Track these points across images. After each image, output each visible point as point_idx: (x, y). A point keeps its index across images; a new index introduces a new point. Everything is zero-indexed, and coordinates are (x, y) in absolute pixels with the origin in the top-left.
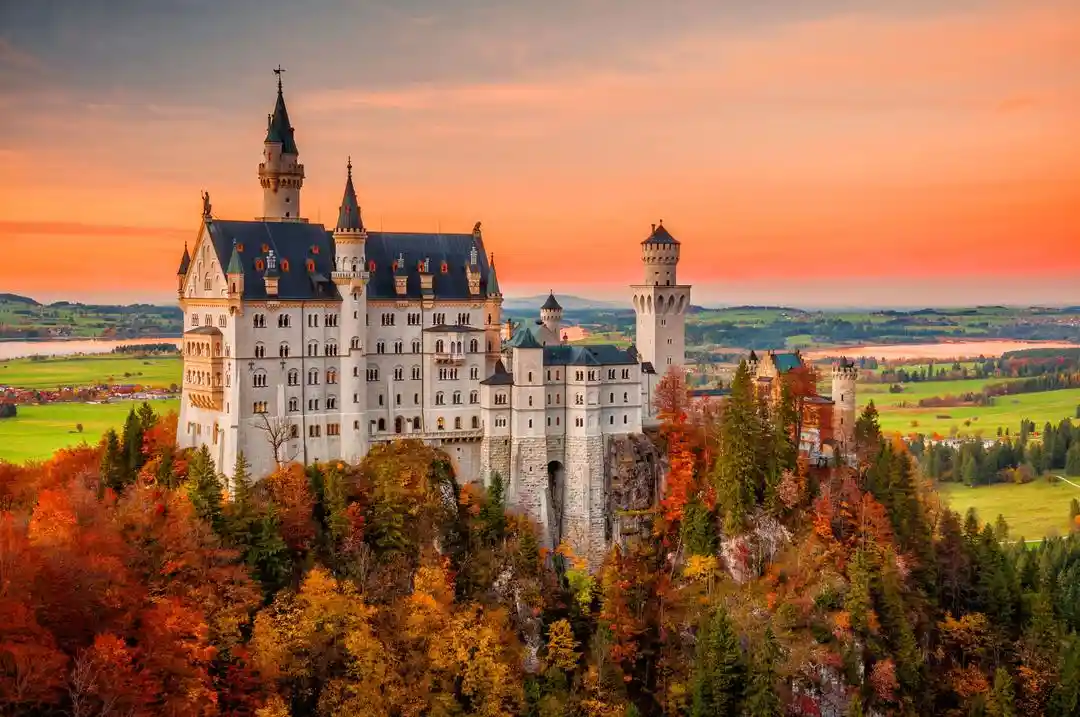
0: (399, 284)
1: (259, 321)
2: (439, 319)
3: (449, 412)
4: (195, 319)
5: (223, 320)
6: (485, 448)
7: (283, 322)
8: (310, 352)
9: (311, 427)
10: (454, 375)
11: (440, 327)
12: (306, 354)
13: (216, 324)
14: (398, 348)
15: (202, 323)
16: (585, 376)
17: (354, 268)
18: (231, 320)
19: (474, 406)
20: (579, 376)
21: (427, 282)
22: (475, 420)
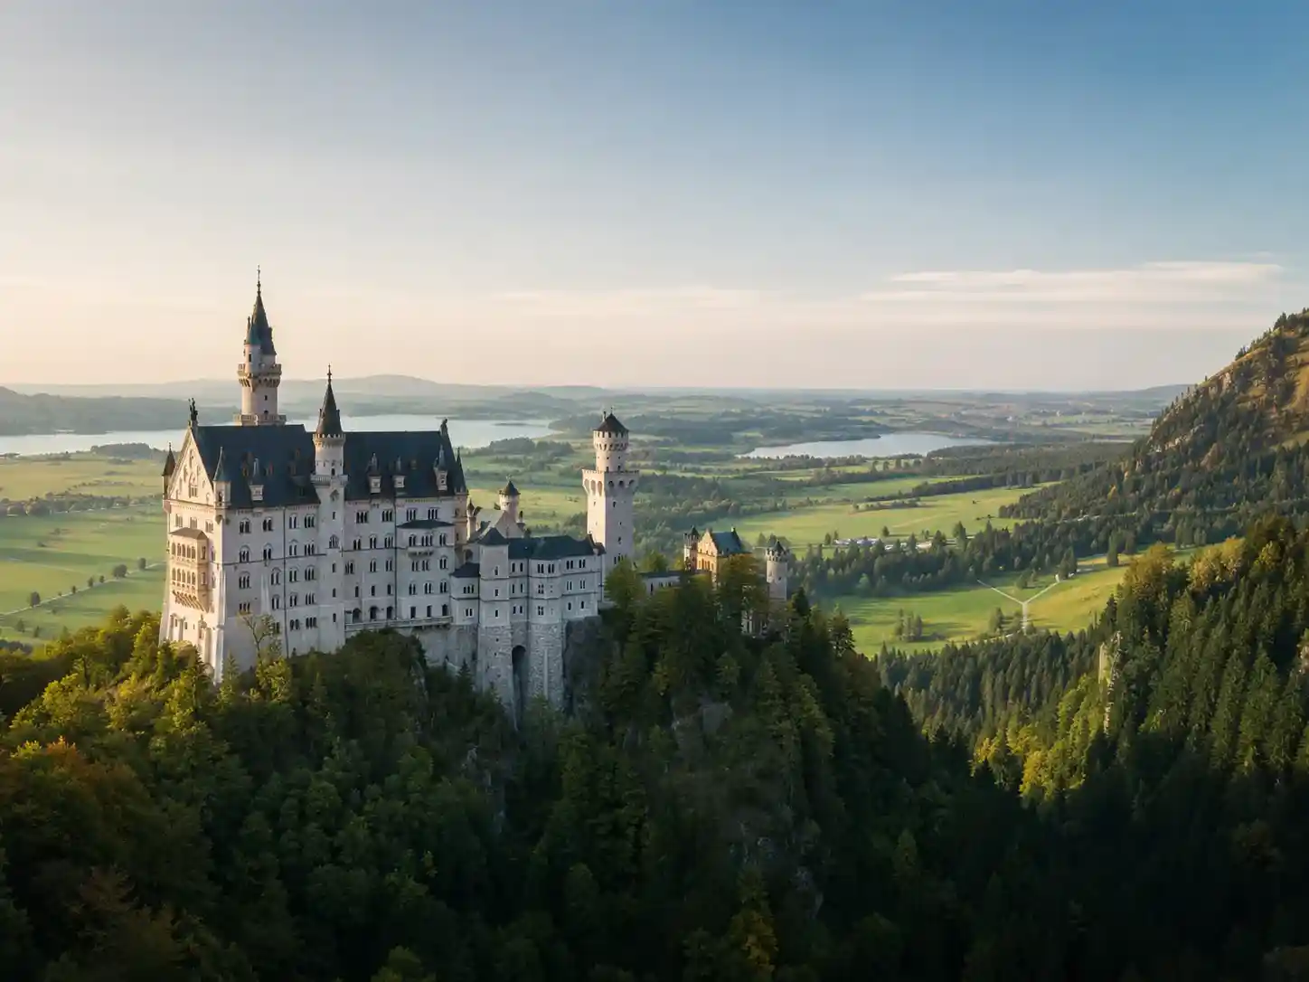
0: (373, 485)
1: (245, 528)
2: (411, 514)
3: (421, 601)
4: (179, 521)
5: (209, 527)
6: (453, 634)
7: (267, 526)
8: (291, 554)
9: (292, 622)
10: (426, 567)
11: (413, 524)
12: (288, 555)
13: (201, 527)
14: (373, 542)
15: (186, 524)
16: (546, 570)
17: (333, 471)
18: (218, 528)
19: (445, 596)
20: (541, 569)
21: (400, 481)
22: (445, 608)
